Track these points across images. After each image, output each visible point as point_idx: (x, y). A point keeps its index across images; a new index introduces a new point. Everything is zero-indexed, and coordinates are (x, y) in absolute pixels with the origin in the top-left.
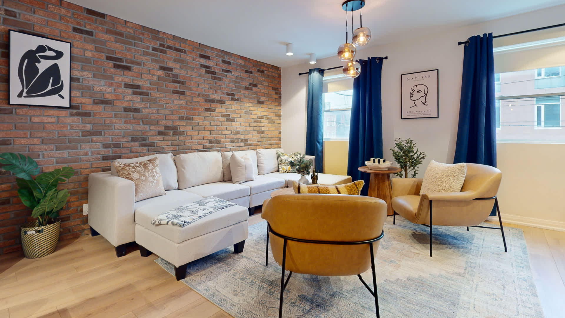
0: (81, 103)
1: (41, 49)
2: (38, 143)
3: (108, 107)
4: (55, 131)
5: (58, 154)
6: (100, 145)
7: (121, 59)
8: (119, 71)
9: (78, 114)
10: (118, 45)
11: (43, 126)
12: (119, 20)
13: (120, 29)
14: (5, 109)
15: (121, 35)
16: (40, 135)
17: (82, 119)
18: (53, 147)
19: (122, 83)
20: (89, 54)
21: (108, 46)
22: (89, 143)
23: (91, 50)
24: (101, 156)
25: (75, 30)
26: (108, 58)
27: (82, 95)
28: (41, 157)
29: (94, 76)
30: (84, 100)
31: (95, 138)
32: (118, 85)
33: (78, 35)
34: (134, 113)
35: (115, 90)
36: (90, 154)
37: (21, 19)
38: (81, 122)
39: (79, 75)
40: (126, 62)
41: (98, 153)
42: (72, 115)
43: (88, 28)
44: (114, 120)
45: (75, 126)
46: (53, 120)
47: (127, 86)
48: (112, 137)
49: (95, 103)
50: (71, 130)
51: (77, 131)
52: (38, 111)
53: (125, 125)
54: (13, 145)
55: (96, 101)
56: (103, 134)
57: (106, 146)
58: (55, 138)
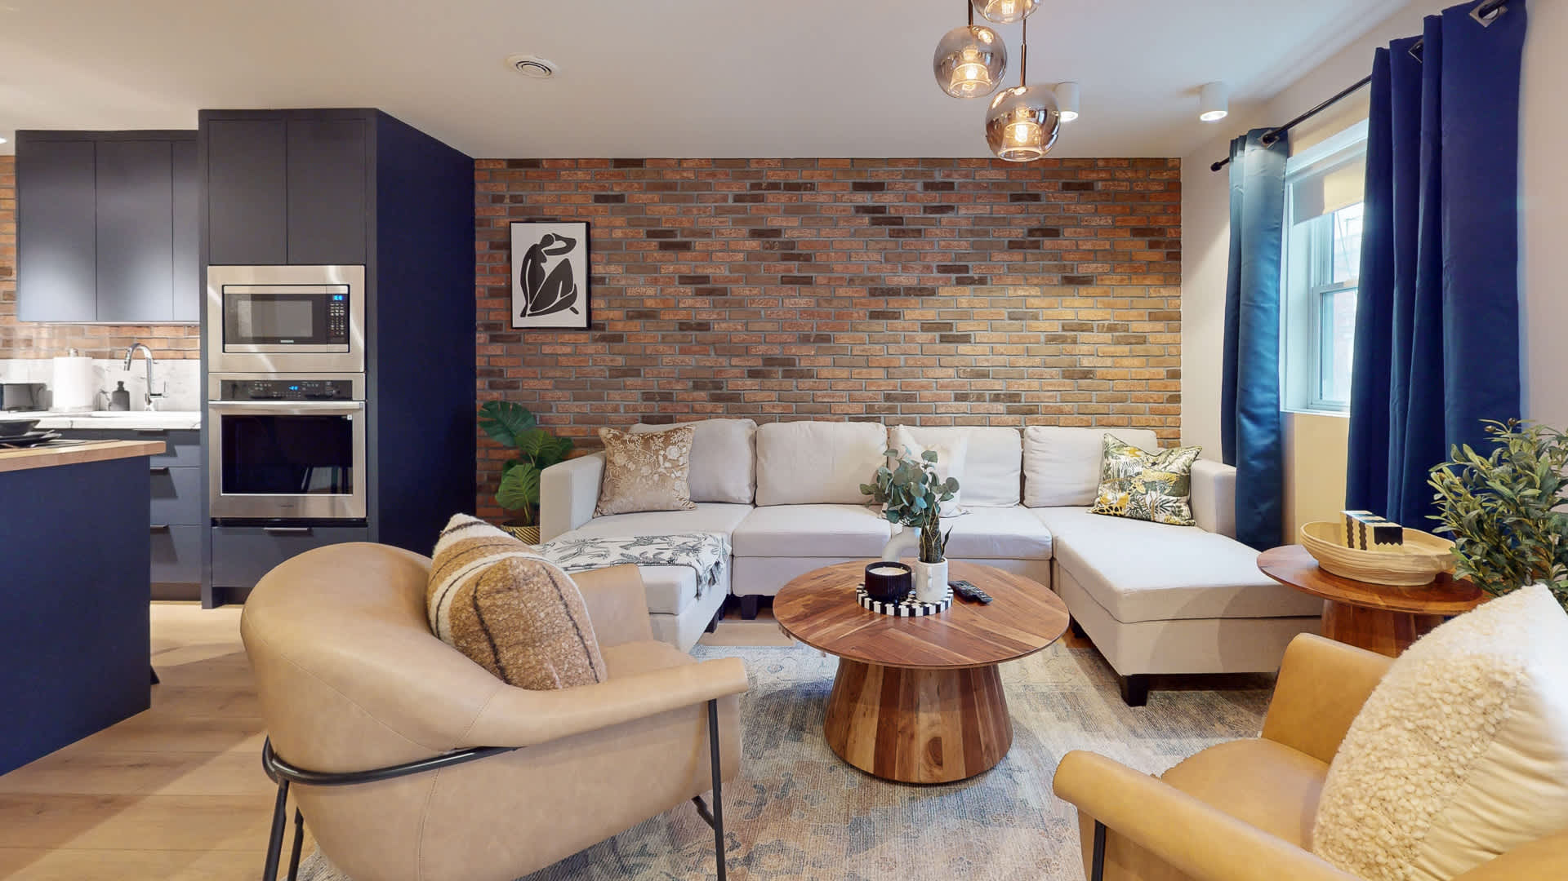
0: (607, 319)
1: (548, 240)
2: (549, 387)
3: (650, 323)
4: (571, 369)
5: (575, 407)
6: (638, 394)
7: (672, 231)
8: (670, 254)
9: (604, 339)
10: (666, 208)
11: (555, 360)
12: (667, 161)
13: (671, 176)
14: (511, 336)
15: (671, 186)
16: (551, 374)
17: (609, 346)
18: (568, 394)
19: (674, 277)
20: (618, 234)
21: (649, 213)
22: (620, 389)
23: (620, 227)
24: (640, 414)
25: (599, 199)
26: (651, 234)
27: (610, 308)
28: (554, 409)
29: (628, 270)
30: (611, 314)
31: (630, 381)
32: (667, 280)
33: (601, 206)
34: (698, 333)
35: (662, 290)
36: (622, 410)
37: (527, 202)
38: (607, 352)
39: (604, 272)
40: (683, 235)
41: (635, 410)
42: (596, 341)
43: (616, 191)
44: (661, 348)
45: (599, 359)
46: (568, 350)
47: (685, 280)
48: (658, 381)
49: (631, 317)
50: (594, 368)
51: (602, 367)
52: (550, 337)
53: (681, 357)
54: (523, 389)
55: (631, 314)
56: (642, 374)
57: (648, 397)
58: (572, 379)
